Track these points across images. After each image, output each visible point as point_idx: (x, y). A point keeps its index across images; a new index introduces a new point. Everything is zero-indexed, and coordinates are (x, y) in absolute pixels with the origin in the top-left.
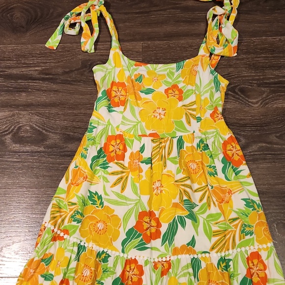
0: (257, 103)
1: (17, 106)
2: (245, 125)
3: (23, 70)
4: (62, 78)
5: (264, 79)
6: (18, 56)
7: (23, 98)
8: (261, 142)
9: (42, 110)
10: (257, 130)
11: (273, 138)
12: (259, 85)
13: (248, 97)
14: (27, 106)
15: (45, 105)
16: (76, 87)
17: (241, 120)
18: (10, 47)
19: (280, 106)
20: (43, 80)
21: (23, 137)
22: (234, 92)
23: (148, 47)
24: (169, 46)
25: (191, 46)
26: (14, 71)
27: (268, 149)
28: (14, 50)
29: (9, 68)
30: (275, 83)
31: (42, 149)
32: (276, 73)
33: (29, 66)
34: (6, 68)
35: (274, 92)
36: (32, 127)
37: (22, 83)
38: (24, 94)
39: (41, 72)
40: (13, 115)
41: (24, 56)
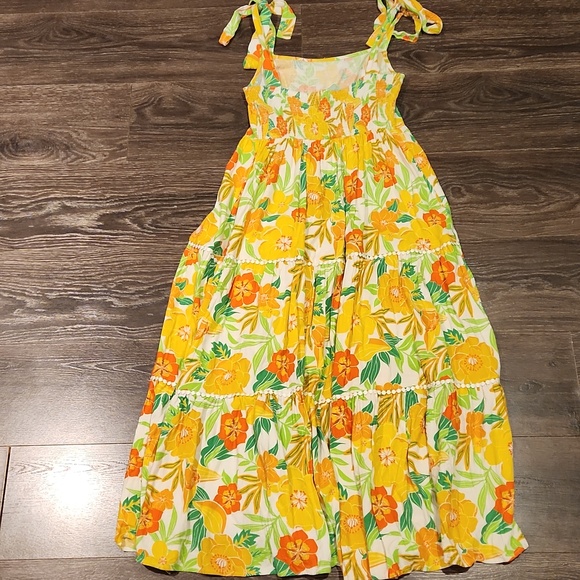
0: (434, 68)
1: (156, 76)
2: (420, 92)
3: (161, 37)
4: (207, 45)
5: (442, 43)
6: (154, 22)
7: (163, 67)
8: (438, 109)
9: (185, 80)
10: (433, 97)
11: (451, 104)
12: (437, 50)
13: (425, 62)
14: (168, 76)
15: (189, 75)
16: (225, 55)
17: (417, 86)
18: (143, 12)
19: (460, 71)
20: (185, 47)
21: (165, 108)
22: (409, 57)
23: (309, 10)
24: (333, 8)
25: (359, 9)
26: (150, 39)
27: (445, 116)
28: (147, 16)
29: (144, 35)
30: (456, 47)
31: (187, 121)
32: (458, 36)
33: (167, 32)
34: (140, 35)
35: (454, 56)
36: (174, 99)
37: (160, 51)
38: (163, 63)
39: (182, 40)
40: (153, 86)
41: (161, 22)
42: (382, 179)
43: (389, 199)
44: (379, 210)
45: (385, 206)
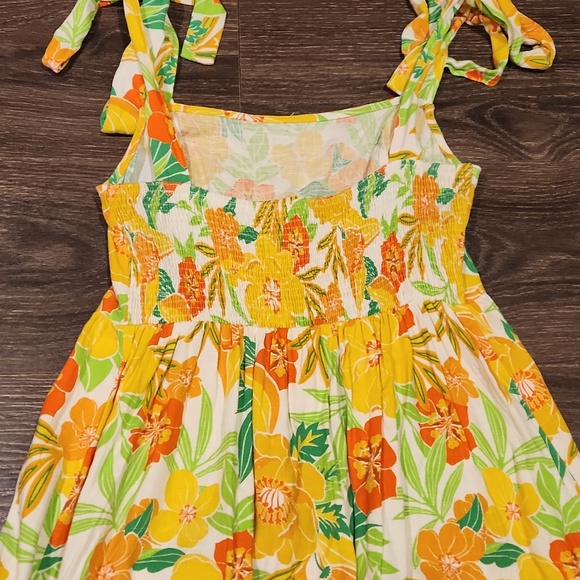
42: (440, 436)
43: (460, 495)
44: (437, 528)
45: (451, 515)
